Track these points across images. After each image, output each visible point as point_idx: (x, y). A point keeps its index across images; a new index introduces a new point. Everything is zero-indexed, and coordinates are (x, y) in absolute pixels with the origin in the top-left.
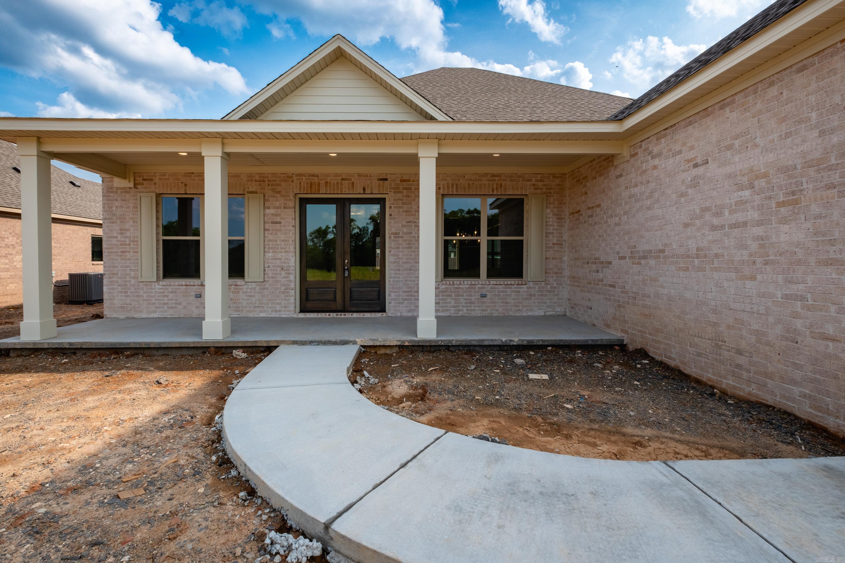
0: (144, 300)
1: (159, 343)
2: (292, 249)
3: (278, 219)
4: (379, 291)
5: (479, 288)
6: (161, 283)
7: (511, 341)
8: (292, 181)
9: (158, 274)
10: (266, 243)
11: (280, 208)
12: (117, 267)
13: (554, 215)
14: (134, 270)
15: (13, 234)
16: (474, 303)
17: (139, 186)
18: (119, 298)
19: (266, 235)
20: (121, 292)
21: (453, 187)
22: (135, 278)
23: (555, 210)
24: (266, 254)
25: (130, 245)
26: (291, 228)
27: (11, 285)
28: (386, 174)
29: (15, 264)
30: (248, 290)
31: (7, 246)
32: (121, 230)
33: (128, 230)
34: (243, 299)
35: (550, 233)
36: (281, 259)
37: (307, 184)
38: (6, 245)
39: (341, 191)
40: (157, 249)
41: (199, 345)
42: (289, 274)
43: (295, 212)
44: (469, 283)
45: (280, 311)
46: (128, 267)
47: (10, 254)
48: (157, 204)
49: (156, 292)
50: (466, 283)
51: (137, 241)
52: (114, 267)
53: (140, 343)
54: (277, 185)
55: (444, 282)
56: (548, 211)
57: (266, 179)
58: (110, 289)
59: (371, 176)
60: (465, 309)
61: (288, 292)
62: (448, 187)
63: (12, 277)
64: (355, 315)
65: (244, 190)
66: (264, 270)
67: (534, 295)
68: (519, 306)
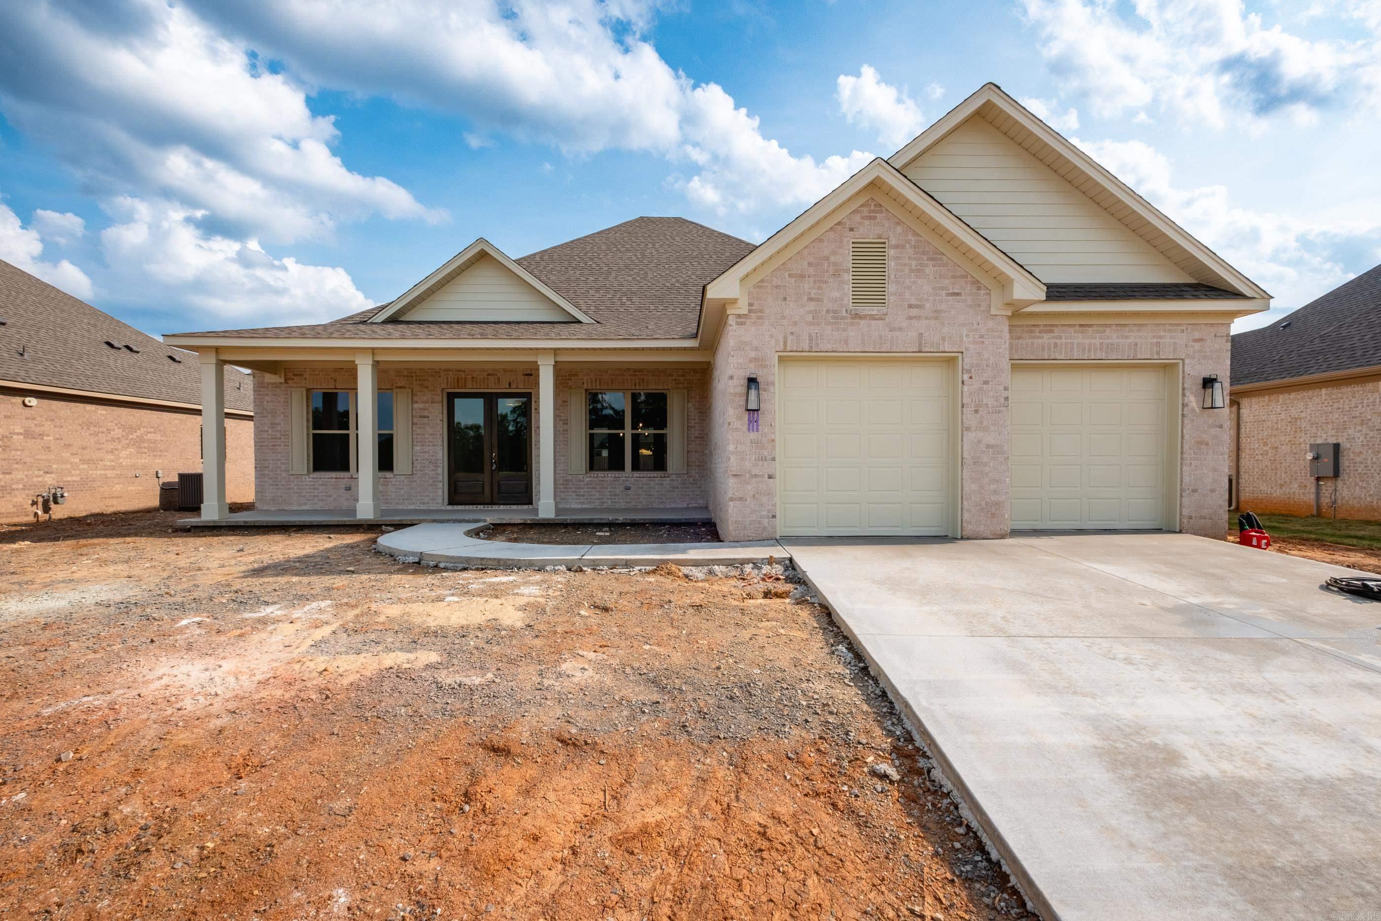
0: (294, 493)
1: (320, 521)
2: (440, 443)
3: (426, 413)
4: (526, 484)
5: (623, 481)
6: (311, 476)
7: (617, 519)
8: (440, 377)
9: (308, 467)
10: (414, 436)
11: (428, 402)
12: (268, 460)
13: (696, 409)
14: (284, 464)
15: (119, 425)
16: (618, 495)
17: (290, 382)
18: (270, 490)
19: (414, 429)
20: (272, 485)
21: (596, 382)
22: (287, 471)
23: (697, 404)
24: (415, 448)
25: (280, 438)
26: (439, 422)
27: (117, 486)
28: (531, 369)
29: (121, 461)
30: (397, 483)
31: (113, 440)
32: (272, 424)
33: (279, 424)
34: (392, 492)
35: (692, 427)
36: (429, 452)
37: (454, 378)
38: (112, 438)
39: (488, 386)
40: (308, 443)
41: (353, 523)
42: (436, 467)
43: (443, 406)
44: (613, 475)
45: (428, 503)
46: (279, 460)
47: (116, 449)
48: (308, 398)
49: (306, 485)
50: (610, 475)
51: (288, 435)
52: (265, 460)
53: (304, 521)
54: (425, 380)
55: (589, 475)
56: (690, 405)
57: (414, 375)
58: (261, 482)
59: (516, 372)
60: (609, 502)
61: (436, 485)
62: (592, 382)
63: (119, 476)
64: (502, 507)
65: (392, 385)
66: (413, 463)
67: (677, 488)
68: (662, 499)
